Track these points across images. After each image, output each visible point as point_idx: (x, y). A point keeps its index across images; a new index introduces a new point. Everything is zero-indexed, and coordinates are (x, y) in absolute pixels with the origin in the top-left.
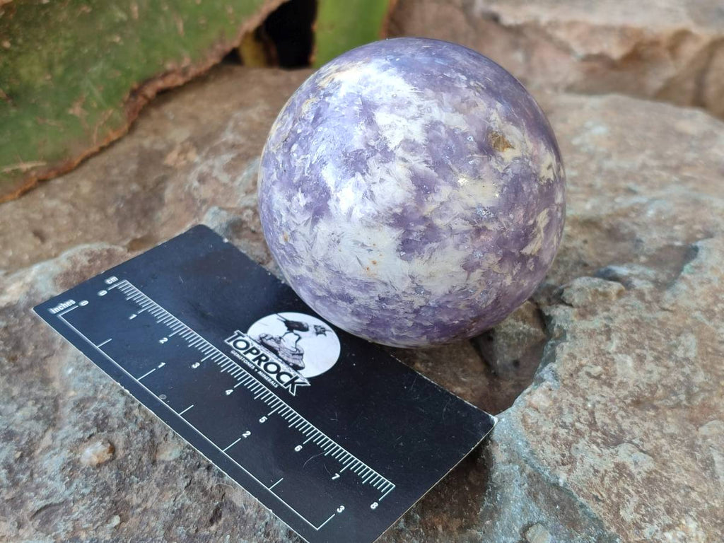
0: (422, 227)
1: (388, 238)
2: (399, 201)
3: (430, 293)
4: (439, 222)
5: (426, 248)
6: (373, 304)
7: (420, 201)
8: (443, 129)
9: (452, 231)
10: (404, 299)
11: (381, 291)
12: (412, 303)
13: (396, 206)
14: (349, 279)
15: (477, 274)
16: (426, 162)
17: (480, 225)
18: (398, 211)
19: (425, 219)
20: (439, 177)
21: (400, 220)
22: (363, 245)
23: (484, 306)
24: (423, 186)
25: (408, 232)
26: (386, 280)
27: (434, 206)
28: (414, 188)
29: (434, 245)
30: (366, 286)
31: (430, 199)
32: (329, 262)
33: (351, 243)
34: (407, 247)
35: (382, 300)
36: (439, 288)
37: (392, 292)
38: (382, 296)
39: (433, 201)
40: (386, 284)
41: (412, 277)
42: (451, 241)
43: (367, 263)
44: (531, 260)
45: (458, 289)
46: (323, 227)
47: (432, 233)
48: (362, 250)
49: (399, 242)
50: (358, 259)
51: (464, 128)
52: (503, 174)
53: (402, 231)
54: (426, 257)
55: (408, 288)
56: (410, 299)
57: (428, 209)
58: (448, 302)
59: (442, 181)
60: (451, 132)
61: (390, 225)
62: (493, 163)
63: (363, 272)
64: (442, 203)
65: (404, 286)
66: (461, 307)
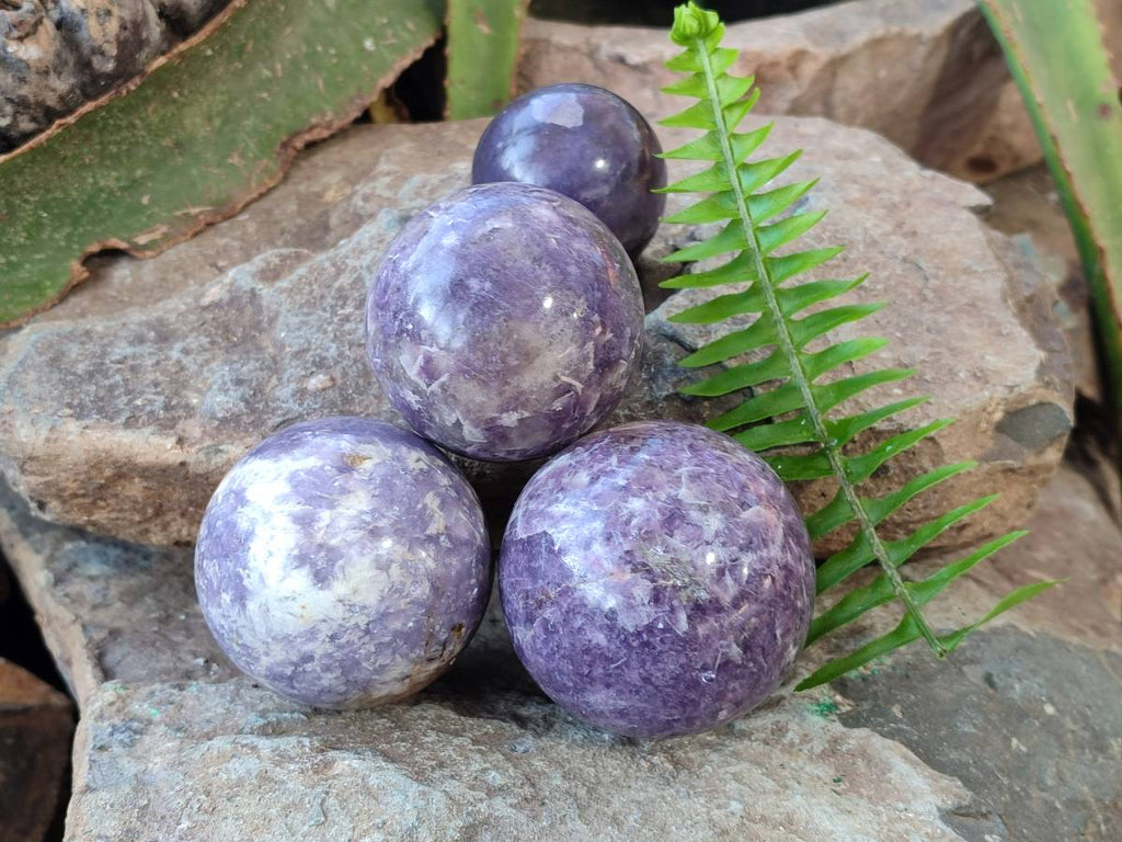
0: (322, 554)
1: (301, 580)
2: (292, 544)
3: (365, 607)
4: (333, 542)
5: (336, 568)
6: (330, 648)
7: (309, 535)
8: (302, 474)
9: (350, 545)
10: (348, 625)
11: (325, 630)
12: (357, 625)
13: (292, 550)
14: (295, 637)
15: (395, 570)
16: (299, 503)
17: (371, 527)
18: (296, 552)
19: (321, 546)
20: (315, 508)
21: (302, 559)
22: (287, 598)
23: (425, 597)
24: (305, 522)
25: (313, 564)
26: (321, 617)
27: (322, 532)
28: (299, 527)
29: (341, 562)
30: (312, 634)
31: (316, 528)
32: (273, 634)
33: (277, 604)
34: (321, 578)
35: (333, 638)
36: (371, 598)
37: (335, 627)
38: (329, 634)
39: (320, 529)
40: (325, 621)
41: (340, 601)
42: (353, 552)
43: (298, 611)
44: (442, 538)
45: (386, 590)
46: (252, 606)
47: (333, 554)
48: (289, 603)
49: (311, 577)
50: (291, 614)
51: (319, 464)
52: (370, 480)
53: (307, 567)
54: (340, 576)
55: (344, 612)
56: (353, 622)
57: (319, 537)
58: (388, 608)
59: (319, 510)
60: (309, 472)
61: (296, 567)
62: (356, 475)
63: (301, 622)
64: (328, 526)
65: (339, 613)
66: (403, 607)
